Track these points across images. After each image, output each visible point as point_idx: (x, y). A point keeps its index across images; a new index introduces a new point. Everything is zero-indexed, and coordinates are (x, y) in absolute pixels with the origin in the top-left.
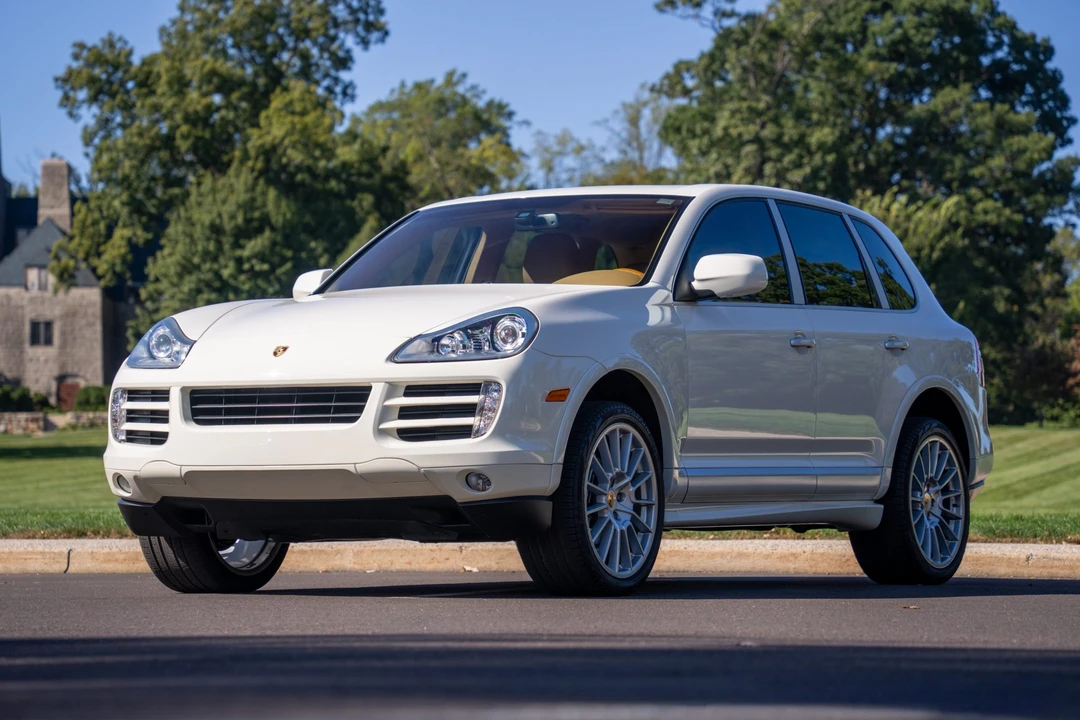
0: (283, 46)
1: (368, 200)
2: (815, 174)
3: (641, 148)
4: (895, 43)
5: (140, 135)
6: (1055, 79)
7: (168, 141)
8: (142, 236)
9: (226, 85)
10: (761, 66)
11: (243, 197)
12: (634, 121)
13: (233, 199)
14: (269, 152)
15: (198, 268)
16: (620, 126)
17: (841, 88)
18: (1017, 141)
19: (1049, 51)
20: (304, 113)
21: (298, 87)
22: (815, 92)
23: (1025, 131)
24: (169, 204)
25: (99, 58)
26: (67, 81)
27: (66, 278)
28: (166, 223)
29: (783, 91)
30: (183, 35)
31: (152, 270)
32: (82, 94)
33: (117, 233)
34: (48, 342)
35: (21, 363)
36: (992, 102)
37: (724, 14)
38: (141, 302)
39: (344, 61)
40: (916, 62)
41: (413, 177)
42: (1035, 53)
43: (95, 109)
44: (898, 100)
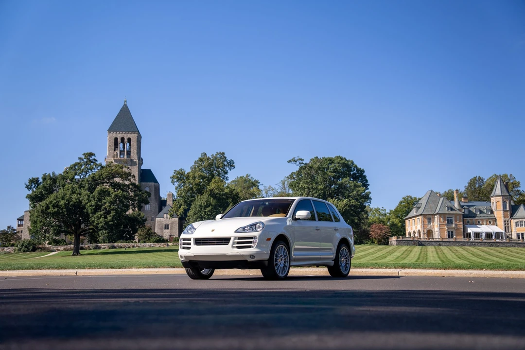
0: (214, 170)
1: (231, 200)
2: (319, 194)
3: (285, 189)
4: (334, 169)
5: (186, 188)
6: (365, 177)
7: (192, 189)
8: (186, 207)
9: (203, 178)
10: (309, 173)
11: (206, 199)
12: (284, 184)
13: (204, 200)
14: (211, 191)
15: (197, 213)
16: (281, 185)
17: (324, 178)
18: (359, 189)
19: (364, 172)
20: (218, 183)
21: (217, 178)
22: (319, 179)
23: (360, 187)
24: (192, 201)
25: (179, 173)
26: (173, 178)
27: (172, 216)
28: (191, 205)
29: (313, 178)
30: (195, 168)
31: (188, 214)
32: (176, 180)
33: (182, 207)
34: (168, 229)
35: (163, 233)
36: (353, 181)
37: (301, 163)
38: (186, 221)
39: (226, 173)
40: (339, 173)
41: (240, 195)
42: (361, 172)
43: (178, 183)
44: (335, 180)
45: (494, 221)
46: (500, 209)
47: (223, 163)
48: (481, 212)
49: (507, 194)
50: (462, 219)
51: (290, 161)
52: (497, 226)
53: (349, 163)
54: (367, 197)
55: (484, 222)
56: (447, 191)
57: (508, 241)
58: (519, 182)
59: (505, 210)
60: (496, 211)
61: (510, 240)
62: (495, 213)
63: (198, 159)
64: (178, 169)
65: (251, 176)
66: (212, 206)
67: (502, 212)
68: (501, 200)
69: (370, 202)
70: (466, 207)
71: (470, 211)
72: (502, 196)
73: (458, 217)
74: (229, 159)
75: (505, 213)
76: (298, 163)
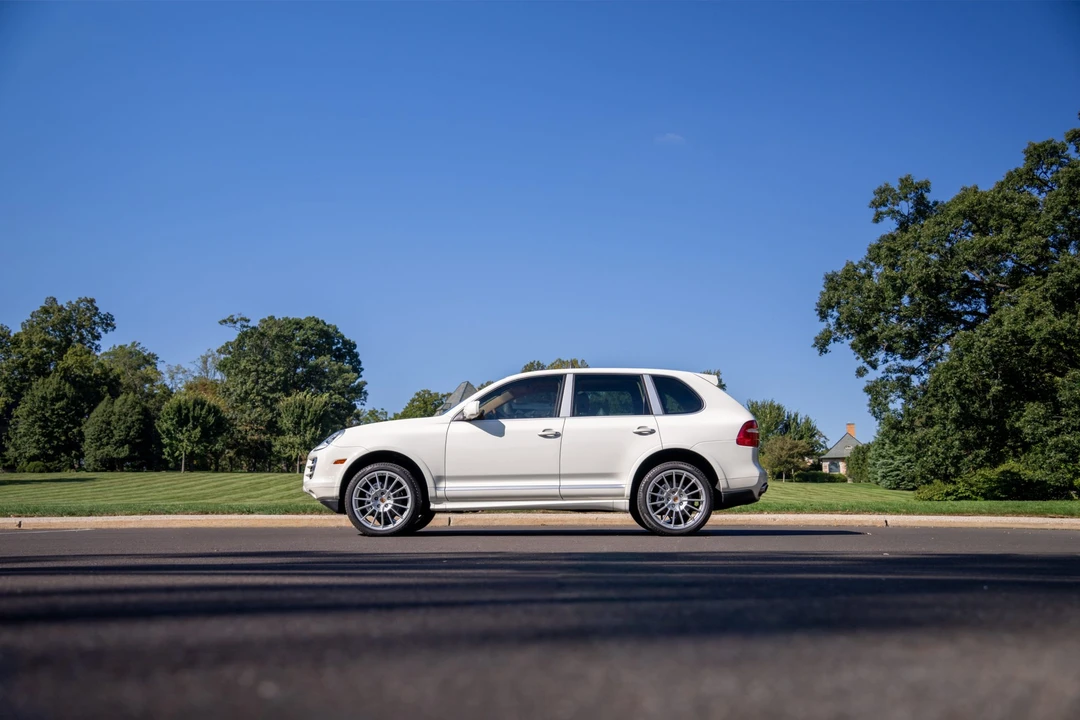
0: (73, 331)
1: (105, 388)
2: (277, 383)
3: (207, 372)
4: (304, 340)
5: (13, 362)
6: (357, 355)
7: (24, 365)
8: (11, 400)
9: (49, 345)
10: (258, 345)
11: (56, 386)
12: (205, 362)
13: (51, 387)
14: (66, 370)
15: (36, 413)
16: (200, 364)
17: (285, 354)
18: (346, 375)
19: (355, 346)
20: (81, 356)
21: (79, 346)
22: (277, 355)
23: (348, 372)
24: (22, 389)
28: (22, 396)
29: (265, 354)
30: (32, 326)
31: (15, 413)
36: (337, 362)
37: (244, 326)
38: (10, 426)
39: (97, 337)
40: (311, 347)
41: (121, 381)
42: (350, 347)
44: (304, 360)
47: (90, 318)
51: (225, 321)
53: (331, 330)
54: (359, 391)
63: (39, 309)
65: (141, 346)
66: (67, 398)
69: (365, 399)
74: (103, 311)
76: (238, 325)
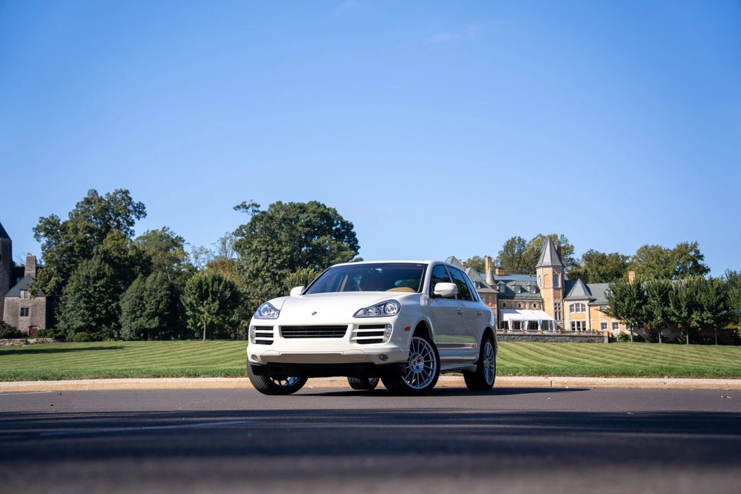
0: (111, 218)
1: (138, 268)
2: (284, 260)
3: (226, 252)
4: (307, 222)
5: (62, 247)
6: (354, 234)
7: (71, 249)
8: (61, 280)
9: (91, 231)
10: (267, 228)
11: (97, 267)
12: (224, 243)
13: (93, 267)
14: (106, 252)
15: (81, 290)
16: (219, 245)
18: (344, 253)
19: (352, 226)
20: (118, 240)
21: (116, 231)
22: (283, 236)
23: (346, 250)
24: (70, 269)
25: (48, 222)
26: (37, 229)
27: (34, 294)
28: (70, 276)
29: (273, 235)
30: (77, 215)
31: (64, 290)
32: (42, 234)
33: (53, 279)
34: (27, 315)
35: (17, 322)
36: (337, 241)
37: (255, 211)
38: (61, 302)
39: (132, 224)
40: (314, 228)
41: (153, 261)
42: (348, 227)
43: (46, 239)
44: (308, 239)
45: (540, 304)
46: (548, 287)
47: (125, 207)
48: (523, 290)
49: (560, 264)
50: (496, 300)
51: (239, 207)
52: (544, 310)
53: (330, 213)
55: (527, 306)
56: (472, 259)
57: (559, 333)
58: (572, 247)
59: (555, 288)
60: (544, 288)
61: (562, 333)
62: (542, 291)
63: (83, 200)
64: (47, 216)
65: (170, 230)
66: (107, 277)
67: (552, 290)
68: (551, 272)
70: (502, 283)
71: (507, 289)
72: (552, 266)
73: (490, 297)
74: (136, 200)
75: (557, 292)
76: (250, 210)
